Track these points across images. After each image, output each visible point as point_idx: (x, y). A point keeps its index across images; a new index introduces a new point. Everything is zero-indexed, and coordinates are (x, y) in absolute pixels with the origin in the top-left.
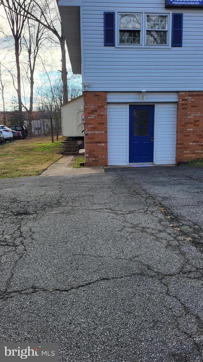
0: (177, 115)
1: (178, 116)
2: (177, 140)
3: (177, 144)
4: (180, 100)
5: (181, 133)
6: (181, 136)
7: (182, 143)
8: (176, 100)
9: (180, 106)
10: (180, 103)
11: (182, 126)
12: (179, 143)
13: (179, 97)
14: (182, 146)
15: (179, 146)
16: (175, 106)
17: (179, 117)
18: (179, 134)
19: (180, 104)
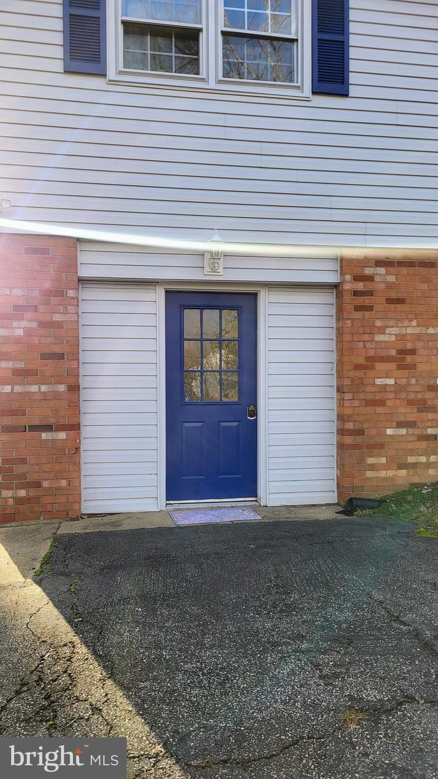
0: (337, 328)
1: (340, 332)
2: (341, 418)
3: (341, 432)
4: (348, 277)
5: (354, 393)
6: (356, 403)
7: (357, 427)
8: (333, 278)
9: (347, 298)
10: (347, 287)
11: (358, 367)
12: (349, 430)
13: (341, 267)
14: (359, 439)
15: (349, 440)
16: (330, 298)
17: (347, 338)
18: (348, 396)
19: (348, 290)
